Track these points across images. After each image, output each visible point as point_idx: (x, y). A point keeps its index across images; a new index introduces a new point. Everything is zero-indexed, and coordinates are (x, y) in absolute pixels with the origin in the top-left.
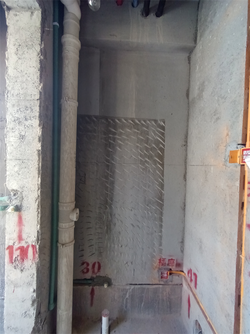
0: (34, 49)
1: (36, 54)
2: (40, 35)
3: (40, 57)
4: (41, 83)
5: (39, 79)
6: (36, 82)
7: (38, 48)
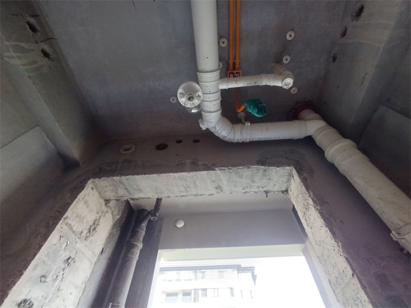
0: (310, 206)
1: (314, 209)
2: (304, 187)
3: (317, 209)
4: (338, 243)
5: (333, 239)
6: (334, 245)
7: (311, 202)
